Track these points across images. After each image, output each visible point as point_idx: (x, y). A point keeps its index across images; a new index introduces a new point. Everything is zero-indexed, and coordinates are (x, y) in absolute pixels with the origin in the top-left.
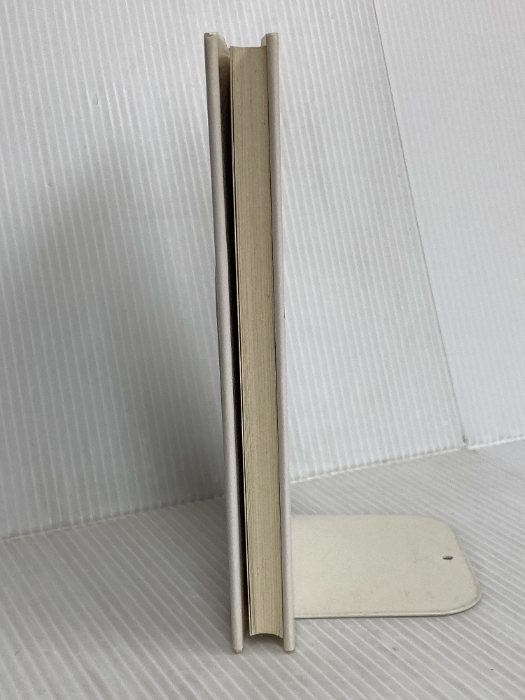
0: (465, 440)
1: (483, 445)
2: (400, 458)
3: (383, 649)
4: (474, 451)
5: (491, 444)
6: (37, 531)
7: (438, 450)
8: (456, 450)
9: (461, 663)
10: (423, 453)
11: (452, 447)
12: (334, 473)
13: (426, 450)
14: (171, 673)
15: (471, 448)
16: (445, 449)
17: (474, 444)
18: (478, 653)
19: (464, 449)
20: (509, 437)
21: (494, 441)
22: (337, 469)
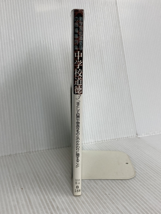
0: (137, 134)
1: (142, 136)
2: (119, 138)
3: (106, 194)
4: (139, 138)
5: (144, 136)
6: (22, 153)
7: (130, 137)
8: (135, 137)
9: (126, 200)
10: (125, 138)
11: (133, 136)
12: (101, 142)
13: (126, 137)
14: (48, 197)
15: (139, 137)
16: (132, 137)
17: (139, 135)
18: (131, 197)
19: (137, 136)
20: (149, 134)
21: (145, 135)
22: (102, 141)
